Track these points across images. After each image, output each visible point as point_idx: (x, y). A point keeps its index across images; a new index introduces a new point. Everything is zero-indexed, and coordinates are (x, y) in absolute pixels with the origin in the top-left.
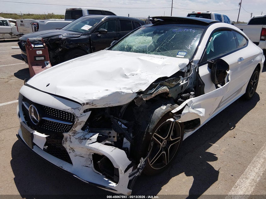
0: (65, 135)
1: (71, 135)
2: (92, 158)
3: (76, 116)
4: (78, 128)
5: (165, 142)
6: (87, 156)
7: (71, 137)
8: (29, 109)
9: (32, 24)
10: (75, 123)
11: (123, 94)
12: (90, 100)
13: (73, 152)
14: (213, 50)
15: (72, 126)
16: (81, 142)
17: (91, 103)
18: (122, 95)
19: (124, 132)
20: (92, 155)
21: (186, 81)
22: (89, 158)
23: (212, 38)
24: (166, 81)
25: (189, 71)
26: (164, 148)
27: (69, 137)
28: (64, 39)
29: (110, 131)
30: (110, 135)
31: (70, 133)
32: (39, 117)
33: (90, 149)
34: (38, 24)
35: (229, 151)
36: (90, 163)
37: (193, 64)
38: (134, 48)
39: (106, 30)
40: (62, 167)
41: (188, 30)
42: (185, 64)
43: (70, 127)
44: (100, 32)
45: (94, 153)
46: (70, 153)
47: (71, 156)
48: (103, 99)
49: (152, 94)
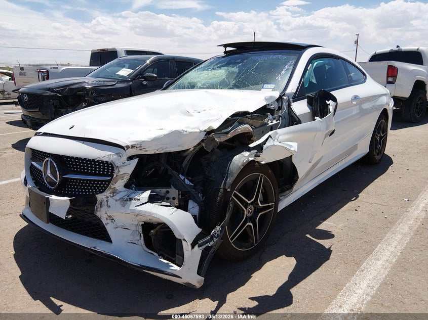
0: (100, 197)
1: (108, 195)
2: (141, 230)
3: (115, 165)
4: (119, 185)
5: (251, 209)
6: (134, 228)
7: (110, 199)
8: (42, 169)
9: (38, 72)
10: (115, 176)
11: (185, 133)
12: (136, 141)
13: (112, 222)
14: (314, 81)
15: (109, 181)
16: (124, 205)
17: (138, 146)
18: (185, 135)
19: (189, 189)
20: (142, 225)
21: (277, 121)
22: (136, 230)
23: (311, 65)
24: (247, 117)
25: (280, 108)
26: (250, 218)
27: (105, 200)
28: (90, 89)
29: (168, 190)
30: (168, 195)
31: (107, 193)
32: (58, 175)
33: (138, 214)
34: (47, 72)
35: (350, 227)
36: (138, 238)
37: (285, 98)
38: (199, 85)
39: (155, 75)
40: (95, 248)
41: (275, 57)
42: (274, 97)
43: (107, 183)
44: (146, 79)
45: (145, 222)
46: (107, 224)
47: (110, 228)
48: (155, 140)
49: (227, 133)
